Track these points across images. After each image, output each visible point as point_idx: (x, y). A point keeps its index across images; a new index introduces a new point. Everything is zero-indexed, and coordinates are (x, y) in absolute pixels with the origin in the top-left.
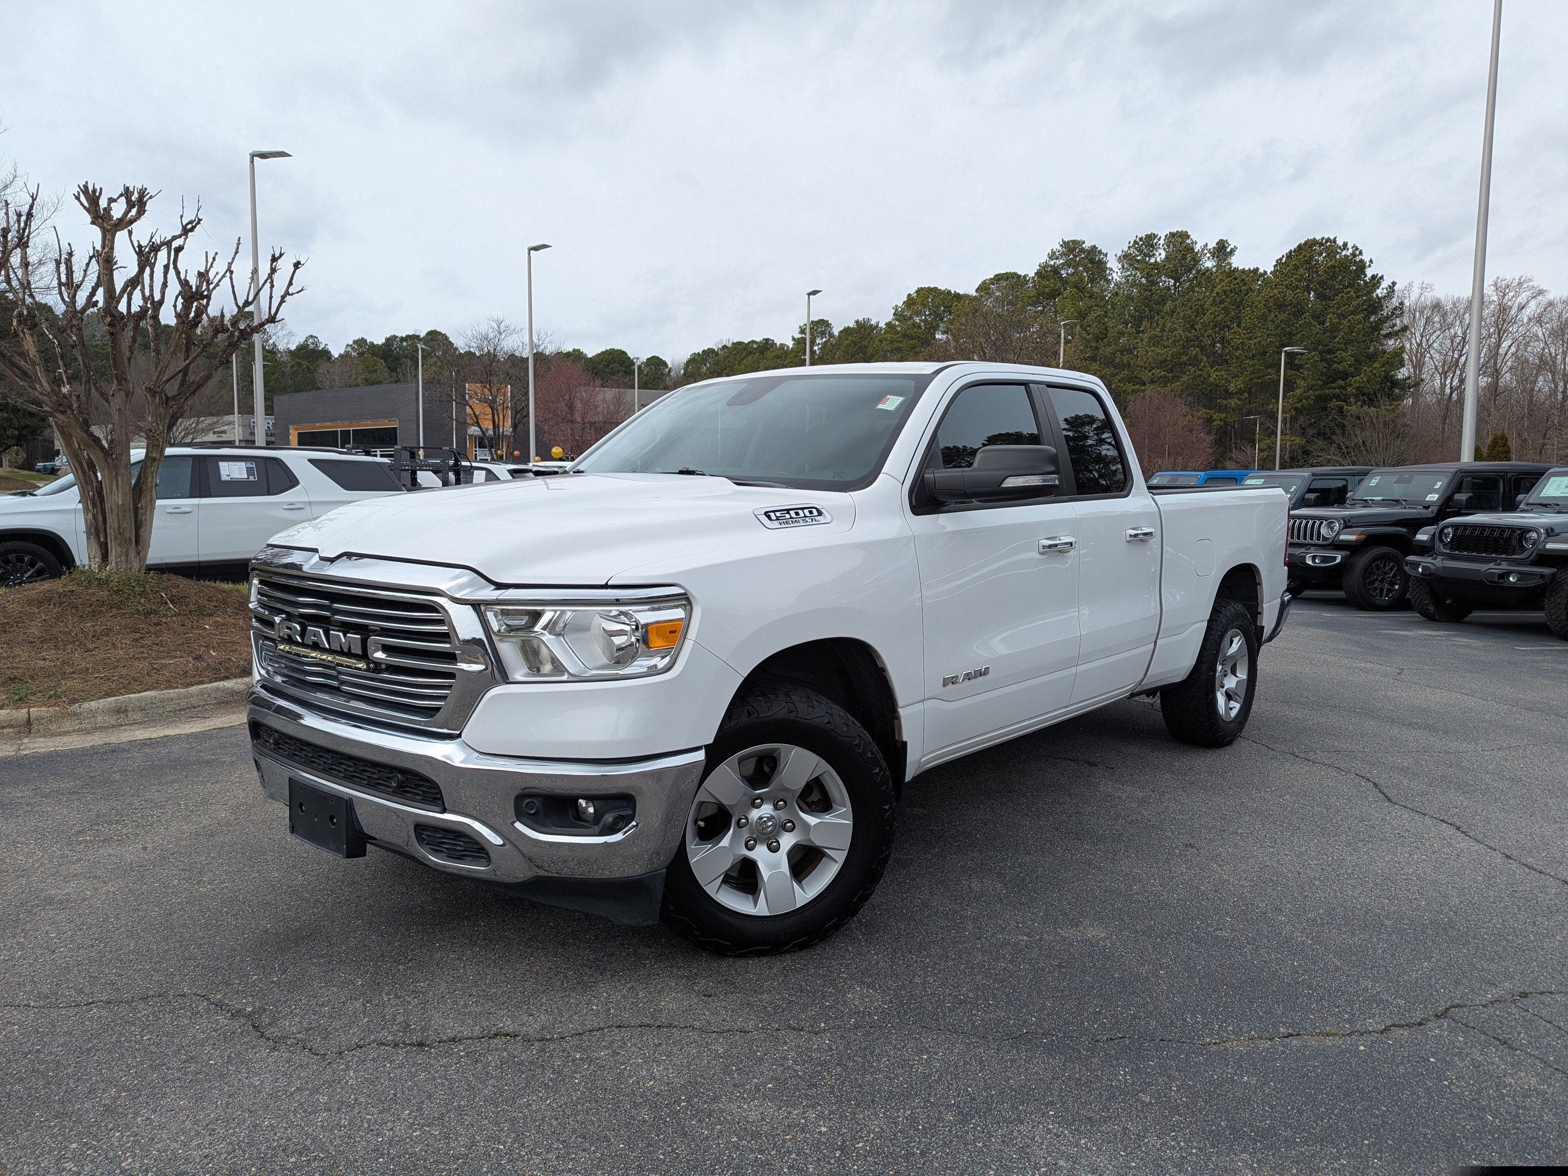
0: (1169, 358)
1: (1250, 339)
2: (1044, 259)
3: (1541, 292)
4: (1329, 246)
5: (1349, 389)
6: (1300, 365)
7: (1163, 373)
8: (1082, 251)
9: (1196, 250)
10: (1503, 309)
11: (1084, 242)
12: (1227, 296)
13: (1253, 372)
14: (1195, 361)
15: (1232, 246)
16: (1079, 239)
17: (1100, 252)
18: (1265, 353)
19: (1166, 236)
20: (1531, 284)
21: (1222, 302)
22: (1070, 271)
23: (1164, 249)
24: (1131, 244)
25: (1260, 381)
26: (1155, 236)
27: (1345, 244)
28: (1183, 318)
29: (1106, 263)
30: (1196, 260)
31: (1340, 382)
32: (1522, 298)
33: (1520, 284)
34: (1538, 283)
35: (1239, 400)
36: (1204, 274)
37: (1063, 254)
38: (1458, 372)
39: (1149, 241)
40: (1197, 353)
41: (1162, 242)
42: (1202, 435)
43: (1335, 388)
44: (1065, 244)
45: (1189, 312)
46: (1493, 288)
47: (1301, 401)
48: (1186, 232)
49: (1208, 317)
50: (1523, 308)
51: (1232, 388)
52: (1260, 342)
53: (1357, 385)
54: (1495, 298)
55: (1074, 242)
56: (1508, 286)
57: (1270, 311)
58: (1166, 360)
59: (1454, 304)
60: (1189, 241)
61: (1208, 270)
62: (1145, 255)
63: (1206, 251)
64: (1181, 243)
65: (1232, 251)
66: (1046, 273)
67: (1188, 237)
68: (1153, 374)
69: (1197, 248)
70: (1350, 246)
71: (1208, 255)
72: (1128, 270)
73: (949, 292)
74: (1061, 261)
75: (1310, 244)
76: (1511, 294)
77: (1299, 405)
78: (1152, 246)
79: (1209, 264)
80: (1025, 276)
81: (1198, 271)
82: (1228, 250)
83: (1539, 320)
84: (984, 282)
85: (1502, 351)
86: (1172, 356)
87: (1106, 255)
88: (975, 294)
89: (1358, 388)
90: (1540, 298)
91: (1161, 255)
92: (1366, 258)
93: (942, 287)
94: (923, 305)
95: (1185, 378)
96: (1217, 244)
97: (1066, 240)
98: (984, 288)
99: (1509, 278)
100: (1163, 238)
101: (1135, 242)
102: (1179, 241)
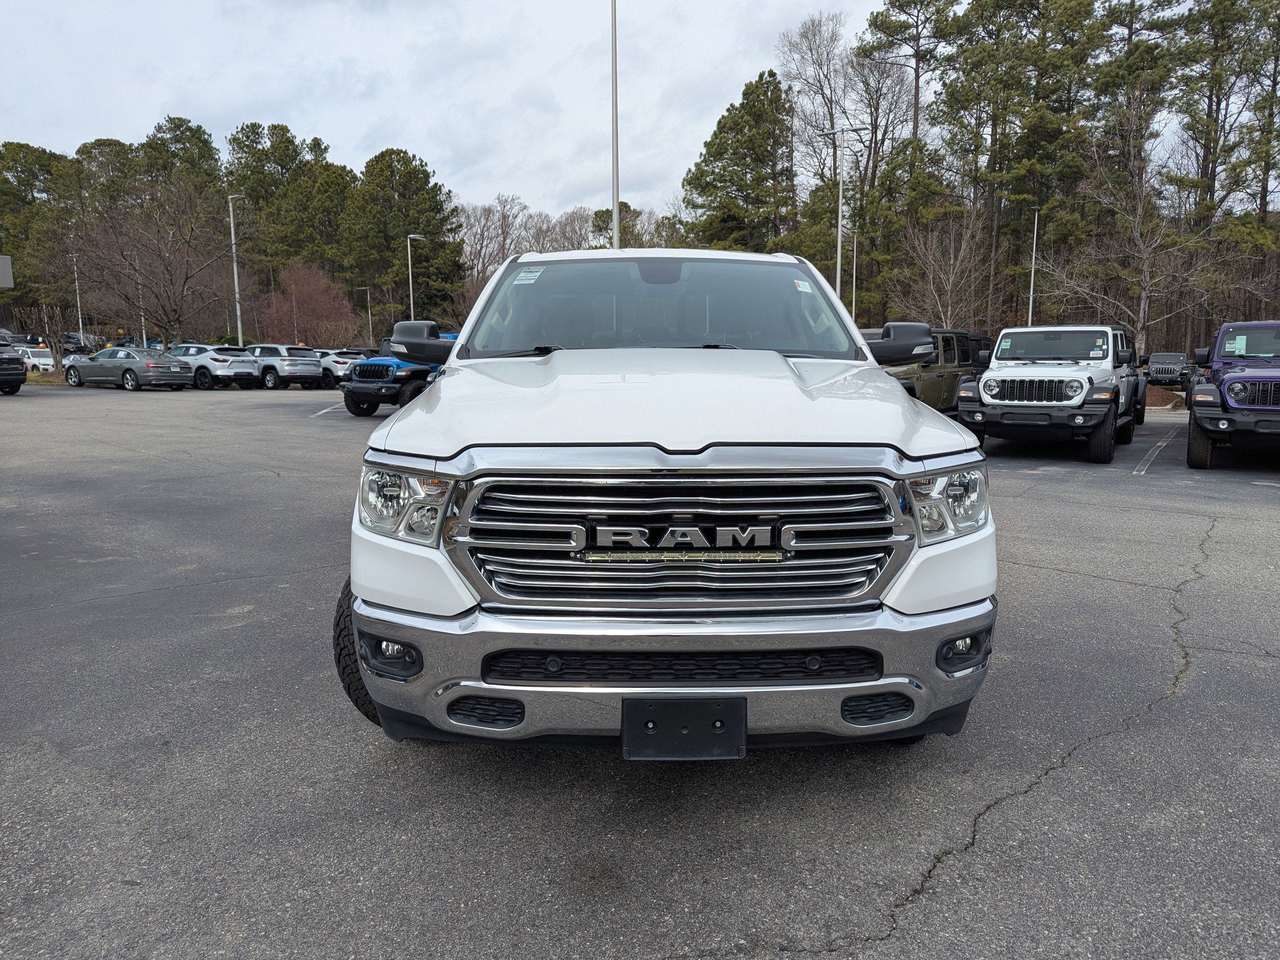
0: (289, 235)
1: (354, 224)
2: (151, 131)
3: (525, 207)
4: (402, 156)
5: (431, 269)
6: (395, 249)
7: (285, 247)
8: (190, 129)
9: (296, 143)
10: (505, 217)
11: (190, 121)
12: (330, 187)
13: (360, 252)
14: (311, 239)
15: (325, 145)
16: (184, 117)
17: (204, 133)
18: (367, 237)
19: (269, 127)
20: (520, 201)
21: (326, 191)
22: (179, 146)
23: (269, 138)
24: (239, 129)
25: (367, 259)
26: (260, 126)
27: (414, 156)
28: (296, 201)
29: (211, 143)
30: (297, 152)
31: (425, 264)
32: (515, 210)
33: (513, 200)
34: (524, 200)
35: (352, 273)
36: (305, 165)
37: (170, 129)
38: (481, 260)
39: (254, 129)
40: (312, 232)
41: (266, 131)
42: (344, 302)
43: (421, 268)
44: (171, 120)
45: (301, 196)
46: (497, 201)
47: (398, 276)
48: (286, 126)
49: (315, 203)
50: (516, 216)
51: (346, 263)
52: (362, 227)
53: (436, 265)
54: (499, 208)
55: (180, 119)
56: (506, 201)
57: (367, 203)
58: (286, 236)
59: (474, 210)
60: (289, 135)
61: (308, 162)
62: (253, 141)
63: (305, 146)
64: (283, 135)
65: (326, 149)
66: (153, 146)
67: (288, 131)
68: (277, 248)
69: (297, 141)
70: (417, 158)
71: (307, 149)
72: (238, 153)
73: (44, 151)
74: (169, 136)
75: (390, 152)
76: (509, 206)
77: (397, 278)
78: (257, 133)
79: (309, 157)
80: (131, 145)
81: (301, 162)
82: (323, 147)
83: (525, 227)
84: (85, 145)
85: (507, 246)
86: (292, 233)
87: (210, 136)
88: (76, 157)
89: (437, 269)
90: (525, 211)
91: (266, 143)
92: (429, 169)
93: (35, 144)
94: (14, 160)
95: (305, 253)
96: (313, 140)
97: (172, 116)
98: (85, 150)
99: (506, 195)
100: (266, 128)
101: (242, 129)
102: (280, 132)
